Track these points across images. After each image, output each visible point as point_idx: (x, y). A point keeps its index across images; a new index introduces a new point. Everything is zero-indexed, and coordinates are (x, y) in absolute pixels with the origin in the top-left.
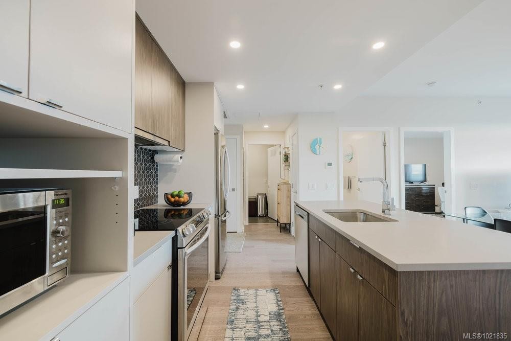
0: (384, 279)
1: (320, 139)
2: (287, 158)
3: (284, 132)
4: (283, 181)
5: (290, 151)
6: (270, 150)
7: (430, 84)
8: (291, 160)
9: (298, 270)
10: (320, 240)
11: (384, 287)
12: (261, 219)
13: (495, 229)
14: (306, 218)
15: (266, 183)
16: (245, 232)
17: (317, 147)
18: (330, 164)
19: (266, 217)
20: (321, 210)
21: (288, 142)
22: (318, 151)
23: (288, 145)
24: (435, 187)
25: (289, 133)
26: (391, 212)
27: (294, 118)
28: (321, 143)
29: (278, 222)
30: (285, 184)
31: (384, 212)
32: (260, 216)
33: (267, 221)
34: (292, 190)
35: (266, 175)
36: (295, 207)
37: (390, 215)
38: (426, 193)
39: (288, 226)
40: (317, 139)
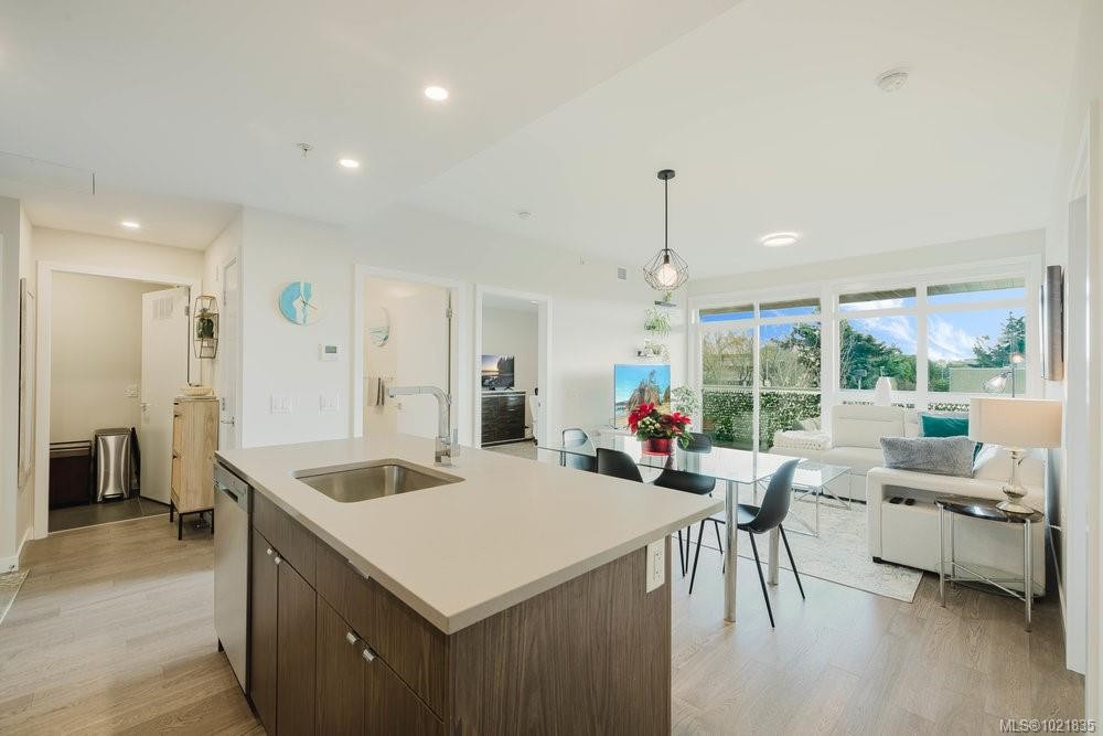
0: (422, 655)
1: (308, 287)
2: (207, 328)
3: (202, 253)
4: (194, 390)
5: (218, 308)
6: (149, 299)
7: (524, 213)
8: (223, 331)
9: (221, 648)
10: (278, 560)
11: (420, 672)
12: (113, 510)
13: (597, 472)
14: (244, 499)
15: (136, 396)
16: (23, 566)
17: (297, 304)
18: (332, 350)
19: (133, 498)
20: (290, 473)
21: (211, 282)
22: (300, 317)
23: (215, 290)
24: (526, 395)
25: (217, 259)
26: (453, 460)
27: (229, 217)
28: (308, 295)
29: (172, 507)
30: (202, 398)
31: (438, 459)
32: (106, 501)
33: (136, 513)
34: (224, 416)
35: (137, 375)
36: (216, 469)
37: (449, 465)
38: (514, 407)
39: (208, 516)
40: (299, 283)
